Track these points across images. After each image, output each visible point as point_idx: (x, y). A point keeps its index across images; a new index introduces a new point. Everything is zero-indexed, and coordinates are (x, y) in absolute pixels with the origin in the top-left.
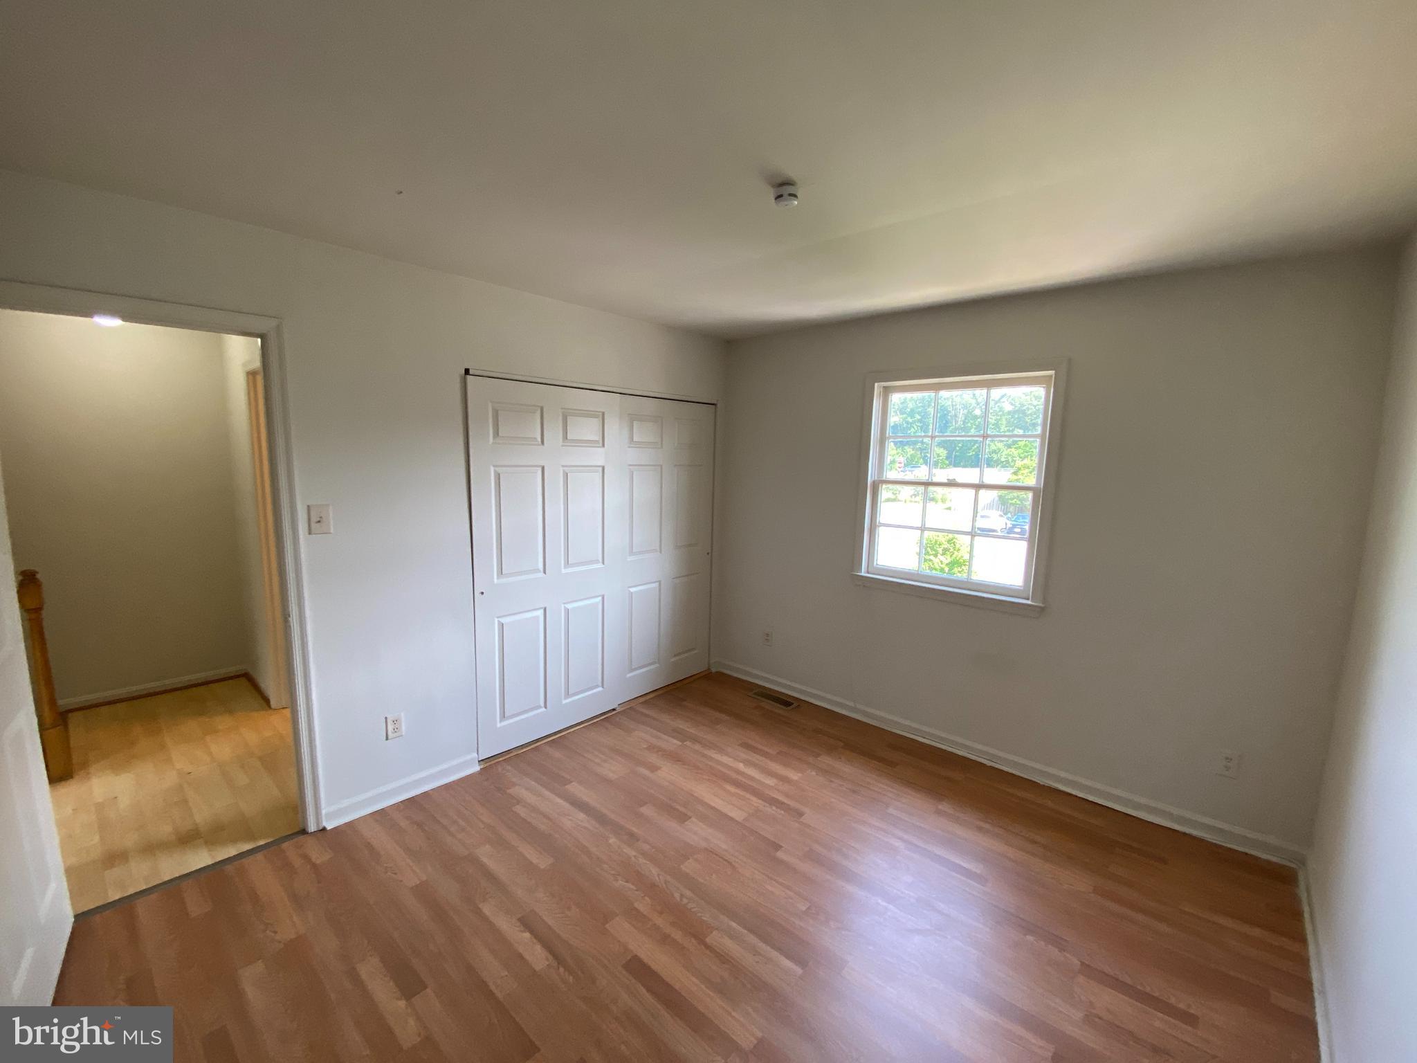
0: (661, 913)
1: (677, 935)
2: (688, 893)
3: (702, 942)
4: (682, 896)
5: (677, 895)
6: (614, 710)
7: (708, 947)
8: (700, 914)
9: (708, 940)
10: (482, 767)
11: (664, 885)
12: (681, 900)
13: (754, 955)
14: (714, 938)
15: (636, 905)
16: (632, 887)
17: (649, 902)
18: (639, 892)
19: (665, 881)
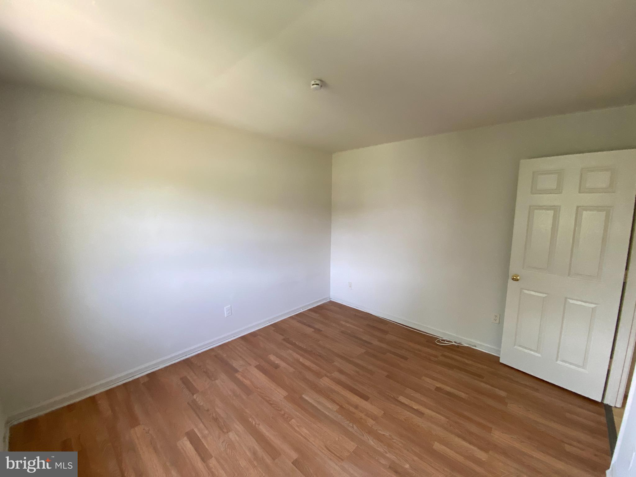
0: (361, 418)
1: (352, 409)
2: (350, 429)
3: (341, 407)
4: (353, 427)
5: (356, 428)
7: (338, 404)
8: (343, 418)
9: (338, 407)
11: (363, 433)
12: (353, 425)
14: (335, 408)
15: (374, 422)
16: (380, 432)
17: (369, 424)
18: (375, 429)
19: (363, 436)
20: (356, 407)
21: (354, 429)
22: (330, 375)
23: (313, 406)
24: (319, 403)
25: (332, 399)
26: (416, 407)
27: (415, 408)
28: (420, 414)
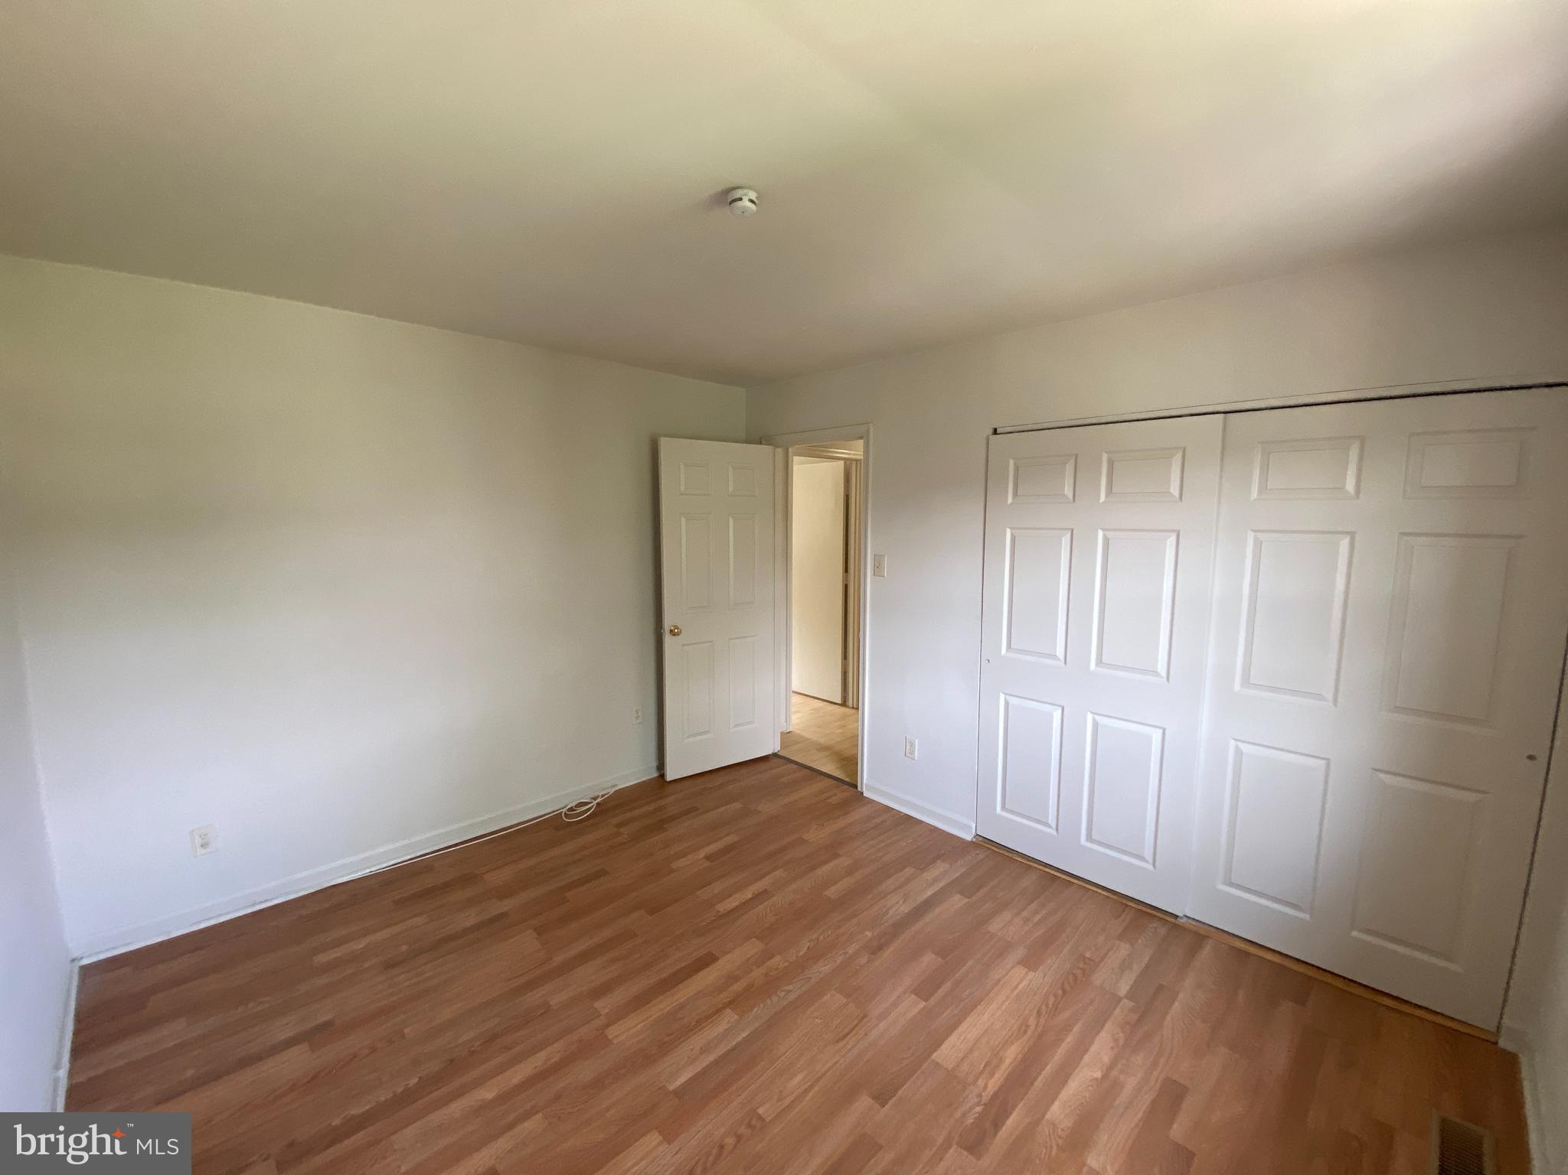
0: (766, 975)
1: (738, 987)
2: (792, 997)
4: (788, 992)
5: (790, 987)
6: (1176, 917)
7: (719, 1010)
8: (762, 1005)
9: (727, 1010)
10: (974, 840)
11: (803, 977)
12: (783, 991)
13: (701, 1048)
14: (729, 1017)
15: (778, 957)
16: (801, 953)
17: (782, 966)
18: (795, 958)
19: (811, 978)
20: (733, 978)
21: (793, 990)
22: (602, 1017)
23: (717, 1063)
24: (705, 1050)
25: (697, 1022)
26: (748, 894)
27: (750, 896)
28: (762, 895)
